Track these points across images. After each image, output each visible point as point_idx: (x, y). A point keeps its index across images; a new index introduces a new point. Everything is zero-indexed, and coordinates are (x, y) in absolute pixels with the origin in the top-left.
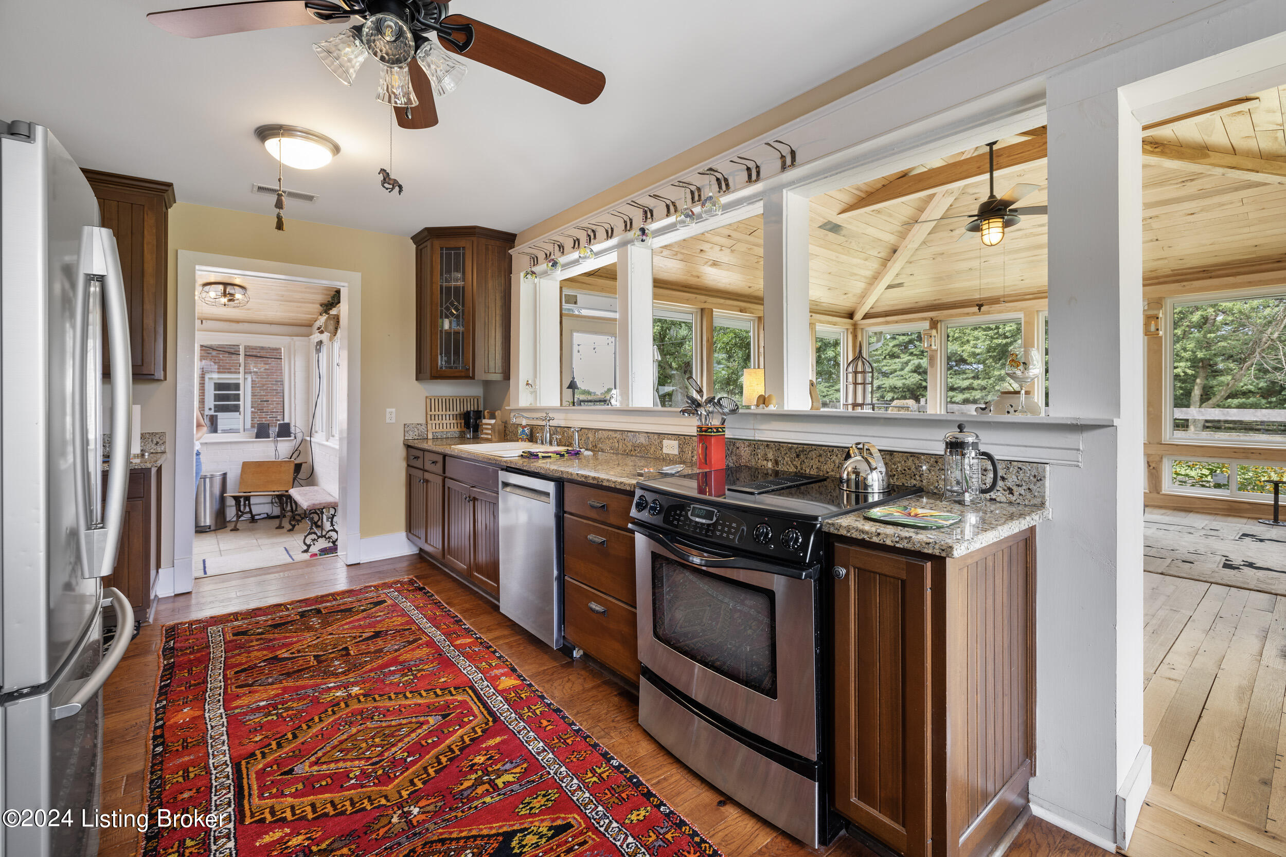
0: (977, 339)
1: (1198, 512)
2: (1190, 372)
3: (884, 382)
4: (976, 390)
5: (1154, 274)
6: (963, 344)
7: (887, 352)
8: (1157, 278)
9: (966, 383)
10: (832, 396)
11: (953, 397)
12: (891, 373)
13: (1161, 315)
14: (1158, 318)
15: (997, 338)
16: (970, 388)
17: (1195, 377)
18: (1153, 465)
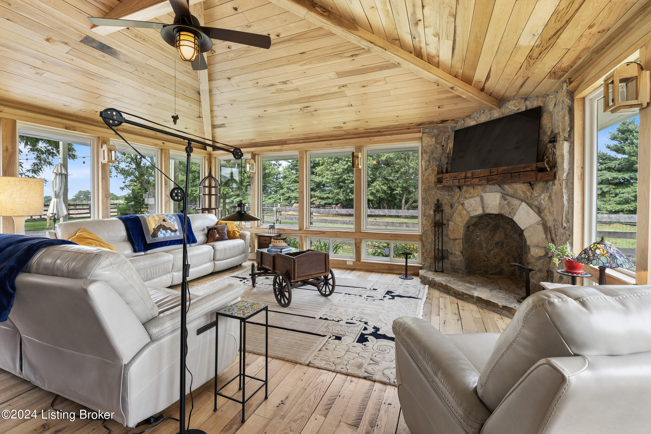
0: (328, 175)
1: (376, 272)
2: (401, 192)
3: (291, 194)
4: (330, 199)
5: (357, 131)
6: (323, 177)
7: (293, 180)
8: (359, 134)
9: (325, 196)
10: (267, 201)
11: (321, 202)
12: (295, 190)
13: (360, 156)
14: (358, 157)
15: (336, 175)
16: (328, 198)
17: (403, 194)
18: (357, 245)
